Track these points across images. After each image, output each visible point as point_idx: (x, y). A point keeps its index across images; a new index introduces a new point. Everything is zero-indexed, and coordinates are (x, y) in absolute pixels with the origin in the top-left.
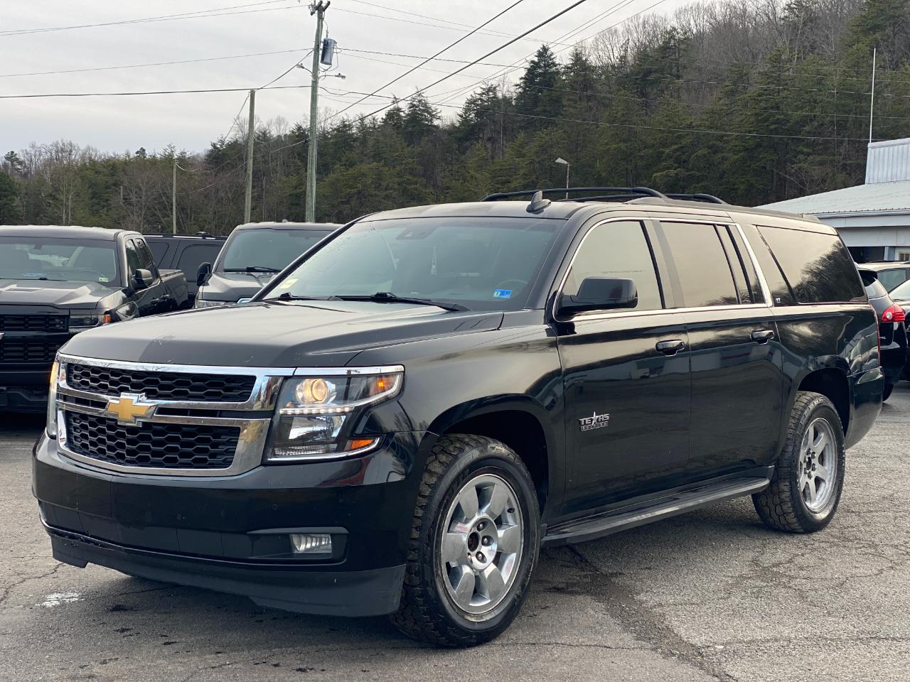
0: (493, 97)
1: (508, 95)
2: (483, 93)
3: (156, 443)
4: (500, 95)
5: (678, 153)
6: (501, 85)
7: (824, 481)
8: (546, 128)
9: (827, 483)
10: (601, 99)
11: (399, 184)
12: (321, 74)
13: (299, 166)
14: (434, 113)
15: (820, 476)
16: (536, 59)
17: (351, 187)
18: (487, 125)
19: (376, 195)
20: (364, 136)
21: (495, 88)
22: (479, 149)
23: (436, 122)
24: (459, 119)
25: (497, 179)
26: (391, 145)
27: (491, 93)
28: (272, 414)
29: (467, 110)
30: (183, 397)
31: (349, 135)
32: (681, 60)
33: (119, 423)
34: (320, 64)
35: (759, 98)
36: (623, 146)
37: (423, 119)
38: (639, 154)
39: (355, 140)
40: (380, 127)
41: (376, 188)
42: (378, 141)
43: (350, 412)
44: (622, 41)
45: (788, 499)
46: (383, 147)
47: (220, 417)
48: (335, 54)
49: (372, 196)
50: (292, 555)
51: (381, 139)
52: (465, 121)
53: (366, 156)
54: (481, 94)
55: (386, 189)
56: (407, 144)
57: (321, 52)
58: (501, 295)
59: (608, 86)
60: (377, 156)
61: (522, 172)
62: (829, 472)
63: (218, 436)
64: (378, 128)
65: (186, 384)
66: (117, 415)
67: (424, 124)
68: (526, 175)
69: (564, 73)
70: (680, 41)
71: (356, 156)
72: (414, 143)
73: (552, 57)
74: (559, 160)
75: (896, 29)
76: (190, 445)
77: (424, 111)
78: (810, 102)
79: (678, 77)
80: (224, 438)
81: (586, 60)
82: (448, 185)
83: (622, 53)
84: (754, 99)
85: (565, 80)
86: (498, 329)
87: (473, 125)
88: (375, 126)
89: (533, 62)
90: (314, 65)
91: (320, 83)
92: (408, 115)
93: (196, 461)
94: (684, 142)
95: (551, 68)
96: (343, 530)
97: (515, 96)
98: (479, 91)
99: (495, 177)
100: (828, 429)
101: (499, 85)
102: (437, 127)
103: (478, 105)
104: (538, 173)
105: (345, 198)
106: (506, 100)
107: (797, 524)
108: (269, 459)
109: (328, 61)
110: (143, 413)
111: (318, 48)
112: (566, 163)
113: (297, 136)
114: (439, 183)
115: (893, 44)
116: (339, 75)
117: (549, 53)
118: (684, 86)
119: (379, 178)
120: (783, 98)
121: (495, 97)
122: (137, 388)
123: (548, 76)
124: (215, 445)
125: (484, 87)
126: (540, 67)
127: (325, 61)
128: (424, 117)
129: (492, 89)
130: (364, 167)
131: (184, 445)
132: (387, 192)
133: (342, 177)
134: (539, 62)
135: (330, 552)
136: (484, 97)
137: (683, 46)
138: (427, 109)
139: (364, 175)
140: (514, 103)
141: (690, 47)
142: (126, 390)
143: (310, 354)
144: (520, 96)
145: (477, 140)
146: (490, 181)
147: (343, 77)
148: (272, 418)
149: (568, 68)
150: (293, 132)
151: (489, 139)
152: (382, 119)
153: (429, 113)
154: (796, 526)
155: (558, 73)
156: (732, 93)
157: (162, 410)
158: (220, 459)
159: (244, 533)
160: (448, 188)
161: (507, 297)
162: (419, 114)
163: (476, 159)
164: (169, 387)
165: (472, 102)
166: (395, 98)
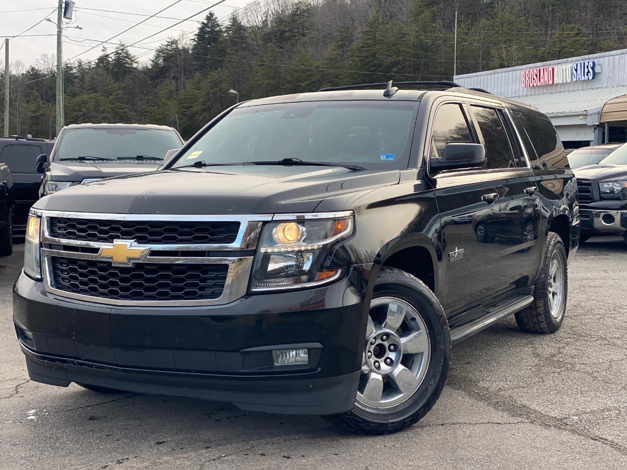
0: (176, 48)
1: (186, 47)
2: (168, 45)
3: (148, 280)
4: (180, 46)
5: (310, 86)
6: (181, 39)
7: (556, 294)
8: (216, 69)
9: (558, 295)
10: (252, 50)
11: (112, 109)
12: (64, 26)
13: (37, 96)
14: (133, 59)
15: (555, 291)
16: (205, 21)
17: (77, 111)
18: (172, 67)
19: (97, 117)
20: (82, 75)
21: (177, 41)
22: (168, 84)
23: (135, 65)
24: (151, 62)
25: (182, 105)
26: (103, 82)
27: (174, 45)
28: (254, 253)
29: (158, 57)
30: (172, 241)
31: (71, 74)
32: (305, 23)
33: (113, 265)
34: (63, 19)
35: (362, 49)
36: (272, 81)
37: (125, 63)
38: (282, 87)
39: (76, 77)
40: (94, 68)
41: (96, 112)
42: (93, 78)
43: (318, 249)
44: (264, 10)
45: (542, 312)
46: (97, 83)
47: (208, 256)
48: (74, 12)
49: (94, 117)
50: (273, 367)
51: (95, 76)
52: (155, 64)
53: (84, 89)
54: (167, 46)
55: (103, 113)
56: (115, 80)
57: (63, 10)
58: (386, 158)
59: (256, 41)
60: (93, 89)
61: (201, 100)
62: (559, 288)
63: (206, 272)
64: (92, 69)
65: (174, 231)
66: (111, 258)
67: (126, 66)
68: (204, 102)
69: (225, 32)
70: (304, 11)
71: (77, 89)
72: (119, 79)
73: (217, 20)
74: (232, 91)
75: (446, 4)
76: (182, 280)
77: (126, 57)
78: (395, 52)
79: (304, 35)
80: (211, 275)
81: (240, 23)
82: (146, 110)
83: (264, 18)
84: (359, 50)
85: (226, 36)
86: (398, 183)
87: (161, 67)
88: (90, 68)
89: (203, 23)
90: (58, 20)
91: (64, 32)
92: (114, 60)
93: (187, 293)
94: (314, 79)
95: (216, 28)
96: (318, 345)
97: (191, 47)
98: (166, 43)
99: (182, 103)
100: (559, 257)
101: (179, 39)
102: (135, 69)
103: (165, 53)
104: (212, 101)
105: (73, 119)
106: (185, 50)
107: (547, 329)
108: (253, 290)
109: (70, 17)
110: (138, 256)
111: (61, 6)
112: (236, 92)
113: (31, 75)
114: (139, 109)
115: (444, 14)
116: (78, 27)
117: (214, 17)
118: (308, 41)
119: (97, 104)
120: (378, 49)
121: (177, 48)
122: (126, 235)
123: (214, 33)
124: (204, 280)
125: (169, 40)
126: (208, 27)
127: (67, 16)
128: (126, 61)
129: (174, 42)
130: (85, 97)
131: (175, 281)
132: (103, 115)
133: (69, 104)
134: (207, 24)
135: (307, 363)
136: (169, 48)
137: (306, 14)
138: (128, 56)
139: (85, 102)
140: (190, 52)
141: (310, 15)
142: (118, 237)
143: (283, 202)
144: (195, 47)
145: (165, 77)
146: (178, 106)
147: (81, 28)
148: (254, 256)
149: (228, 28)
150: (28, 72)
151: (174, 78)
152: (95, 62)
153: (130, 59)
154: (546, 330)
155: (221, 31)
156: (341, 46)
157: (153, 253)
158: (208, 291)
159: (237, 351)
160: (146, 112)
161: (391, 159)
162: (122, 59)
163: (166, 91)
164: (160, 234)
165: (160, 51)
166: (104, 47)
